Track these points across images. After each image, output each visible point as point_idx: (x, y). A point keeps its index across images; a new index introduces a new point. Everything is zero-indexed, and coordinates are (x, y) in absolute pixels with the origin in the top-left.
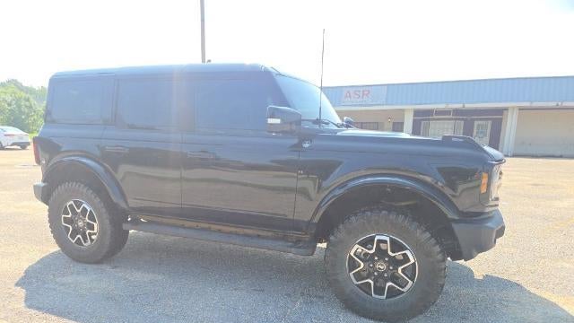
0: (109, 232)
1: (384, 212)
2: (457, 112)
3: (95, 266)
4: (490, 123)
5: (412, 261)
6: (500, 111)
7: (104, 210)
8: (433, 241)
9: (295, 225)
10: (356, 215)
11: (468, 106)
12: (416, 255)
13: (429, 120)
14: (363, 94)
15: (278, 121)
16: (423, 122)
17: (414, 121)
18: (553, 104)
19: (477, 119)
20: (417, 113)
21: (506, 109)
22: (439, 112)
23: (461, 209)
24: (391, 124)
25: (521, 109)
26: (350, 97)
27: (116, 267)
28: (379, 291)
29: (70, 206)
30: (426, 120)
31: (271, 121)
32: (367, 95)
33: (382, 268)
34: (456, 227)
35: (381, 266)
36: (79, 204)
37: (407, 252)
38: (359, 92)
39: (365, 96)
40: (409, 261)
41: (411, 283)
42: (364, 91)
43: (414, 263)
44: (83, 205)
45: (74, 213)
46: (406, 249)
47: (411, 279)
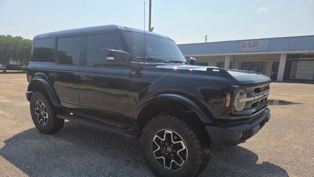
5: (184, 148)
8: (195, 136)
10: (154, 117)
12: (187, 144)
13: (298, 60)
14: (254, 45)
15: (112, 58)
16: (293, 62)
17: (287, 61)
20: (289, 56)
22: (305, 56)
23: (214, 117)
24: (272, 63)
26: (245, 46)
29: (38, 104)
30: (295, 60)
31: (109, 58)
32: (256, 45)
34: (208, 128)
36: (41, 103)
37: (182, 142)
38: (251, 43)
39: (254, 46)
40: (182, 148)
41: (184, 161)
42: (254, 43)
43: (185, 149)
44: (42, 104)
45: (39, 108)
46: (181, 140)
47: (185, 159)
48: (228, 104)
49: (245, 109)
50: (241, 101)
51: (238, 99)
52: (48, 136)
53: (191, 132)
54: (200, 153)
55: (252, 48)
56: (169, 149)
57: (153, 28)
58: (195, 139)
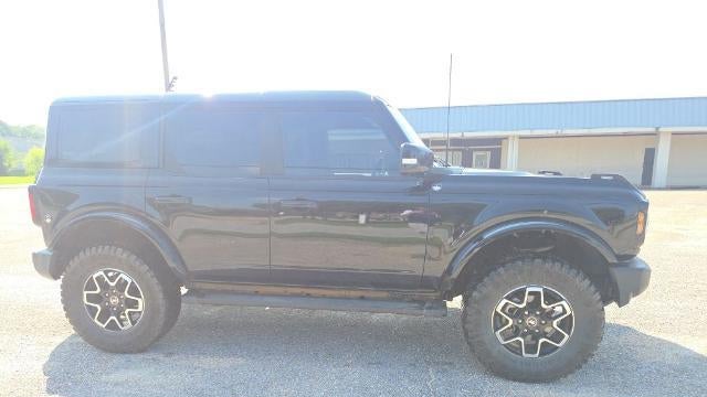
0: (163, 310)
1: (537, 260)
2: (455, 142)
3: (141, 356)
4: (489, 153)
5: (569, 312)
6: (498, 141)
7: (155, 280)
8: (593, 289)
9: (424, 282)
10: (503, 265)
11: (468, 135)
12: (573, 306)
15: (413, 161)
18: (552, 132)
19: (476, 150)
21: (506, 138)
23: (617, 252)
25: (521, 138)
27: (171, 354)
28: (531, 349)
29: (98, 278)
31: (405, 161)
33: (533, 323)
35: (532, 322)
37: (564, 302)
40: (565, 312)
41: (566, 337)
43: (571, 315)
44: (121, 276)
46: (561, 299)
48: (640, 230)
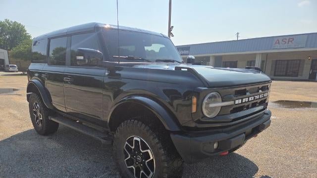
5: (152, 158)
12: (154, 154)
15: (82, 58)
23: (181, 124)
24: (311, 61)
26: (279, 43)
33: (139, 160)
36: (36, 104)
37: (149, 151)
38: (286, 39)
39: (290, 42)
40: (150, 158)
41: (152, 173)
42: (289, 39)
43: (153, 160)
44: (38, 105)
45: (36, 109)
46: (148, 149)
47: (153, 171)
48: (194, 109)
49: (221, 115)
50: (211, 105)
51: (208, 104)
52: (43, 137)
53: (157, 140)
54: (166, 165)
55: (286, 44)
56: (139, 158)
57: (173, 27)
58: (160, 148)
